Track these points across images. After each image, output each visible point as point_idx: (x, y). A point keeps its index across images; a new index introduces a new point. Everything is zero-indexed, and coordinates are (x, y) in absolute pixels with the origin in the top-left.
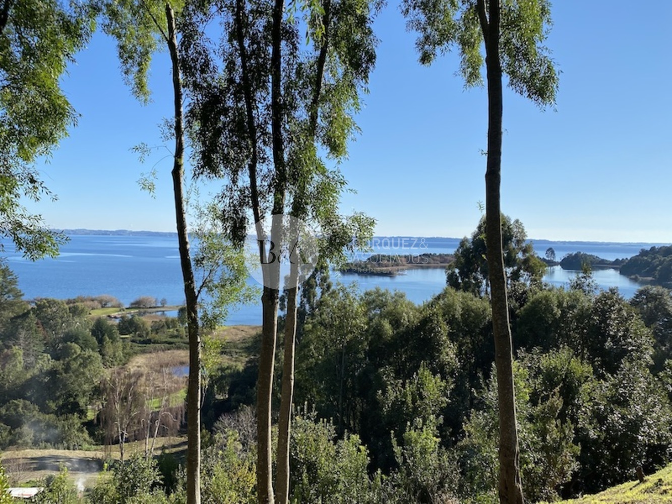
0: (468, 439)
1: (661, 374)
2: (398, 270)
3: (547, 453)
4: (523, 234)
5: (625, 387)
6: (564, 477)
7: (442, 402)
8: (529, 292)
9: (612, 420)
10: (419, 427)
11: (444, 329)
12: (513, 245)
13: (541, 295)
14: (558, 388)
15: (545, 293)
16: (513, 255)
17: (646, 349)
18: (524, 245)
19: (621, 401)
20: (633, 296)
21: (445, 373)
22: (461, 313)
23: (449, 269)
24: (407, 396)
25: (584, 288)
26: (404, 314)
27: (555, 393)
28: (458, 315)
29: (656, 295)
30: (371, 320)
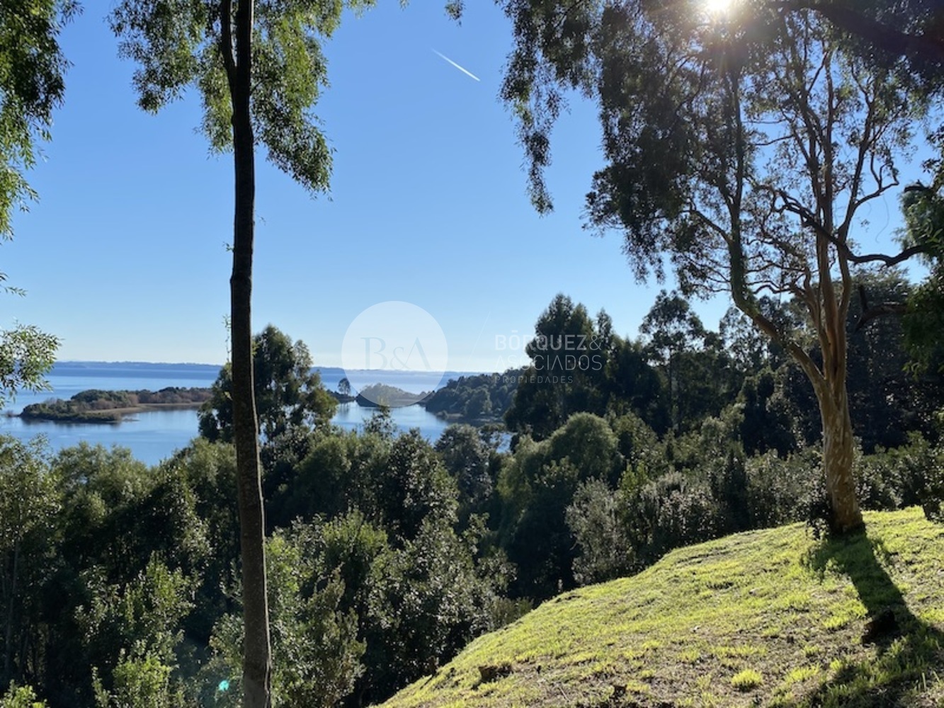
0: (217, 659)
1: (466, 533)
2: (123, 414)
3: (324, 660)
4: (307, 360)
5: (424, 556)
6: (345, 688)
7: (183, 609)
8: (311, 438)
9: (409, 601)
10: (139, 654)
11: (189, 500)
12: (294, 375)
13: (326, 443)
14: (338, 568)
15: (332, 439)
16: (294, 389)
17: (450, 503)
18: (308, 374)
19: (418, 575)
20: (439, 437)
21: (190, 565)
22: (216, 474)
23: (204, 410)
24: (127, 607)
25: (381, 431)
26: (127, 482)
27: (334, 575)
28: (212, 477)
29: (464, 435)
30: (70, 495)
